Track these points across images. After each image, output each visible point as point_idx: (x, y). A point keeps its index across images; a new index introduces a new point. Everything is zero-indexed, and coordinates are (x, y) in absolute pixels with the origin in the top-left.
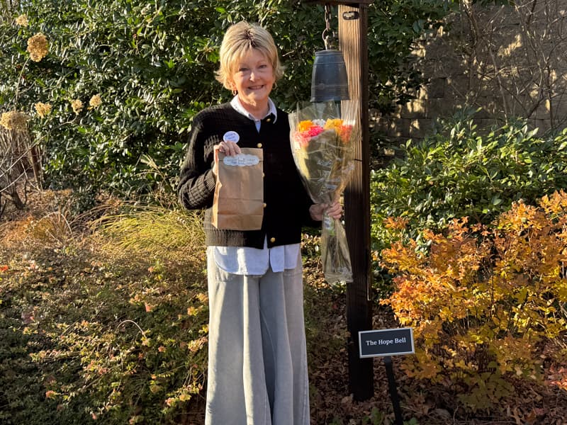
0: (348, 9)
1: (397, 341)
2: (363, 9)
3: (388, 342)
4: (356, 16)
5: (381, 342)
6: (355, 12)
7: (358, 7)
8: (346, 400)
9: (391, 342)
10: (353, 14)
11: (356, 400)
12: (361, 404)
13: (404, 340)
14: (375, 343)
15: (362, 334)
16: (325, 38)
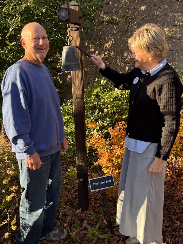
0: (74, 26)
1: (107, 182)
2: (80, 26)
3: (103, 183)
4: (77, 29)
5: (100, 183)
6: (77, 27)
7: (78, 25)
8: (78, 211)
9: (104, 182)
10: (76, 28)
11: (83, 211)
12: (85, 212)
13: (110, 181)
14: (97, 184)
15: (90, 180)
16: (68, 40)
